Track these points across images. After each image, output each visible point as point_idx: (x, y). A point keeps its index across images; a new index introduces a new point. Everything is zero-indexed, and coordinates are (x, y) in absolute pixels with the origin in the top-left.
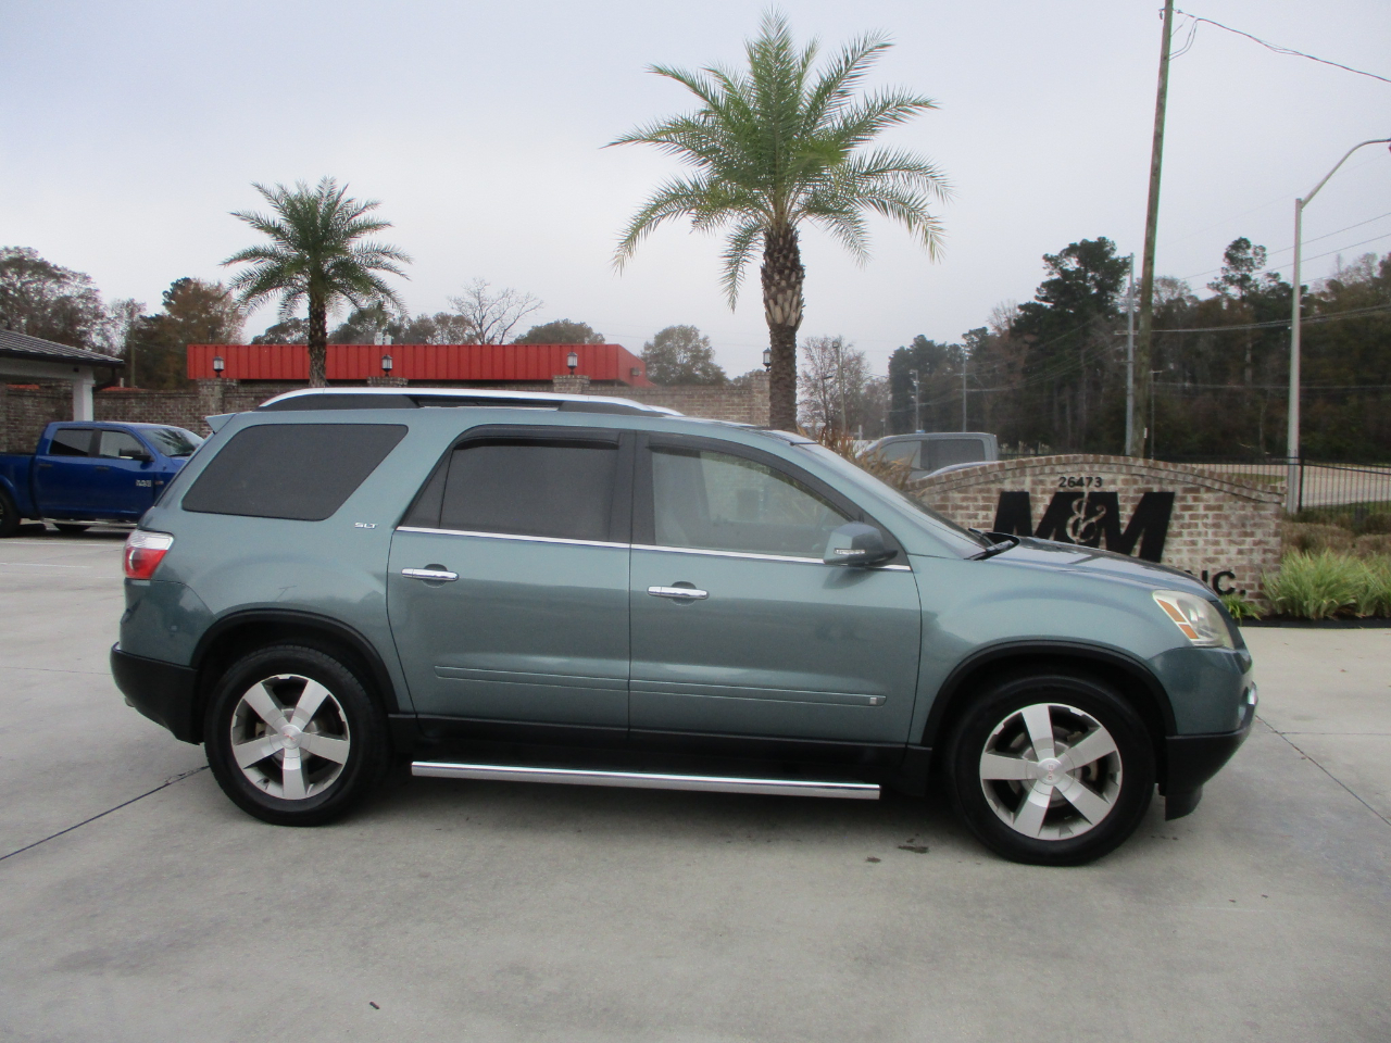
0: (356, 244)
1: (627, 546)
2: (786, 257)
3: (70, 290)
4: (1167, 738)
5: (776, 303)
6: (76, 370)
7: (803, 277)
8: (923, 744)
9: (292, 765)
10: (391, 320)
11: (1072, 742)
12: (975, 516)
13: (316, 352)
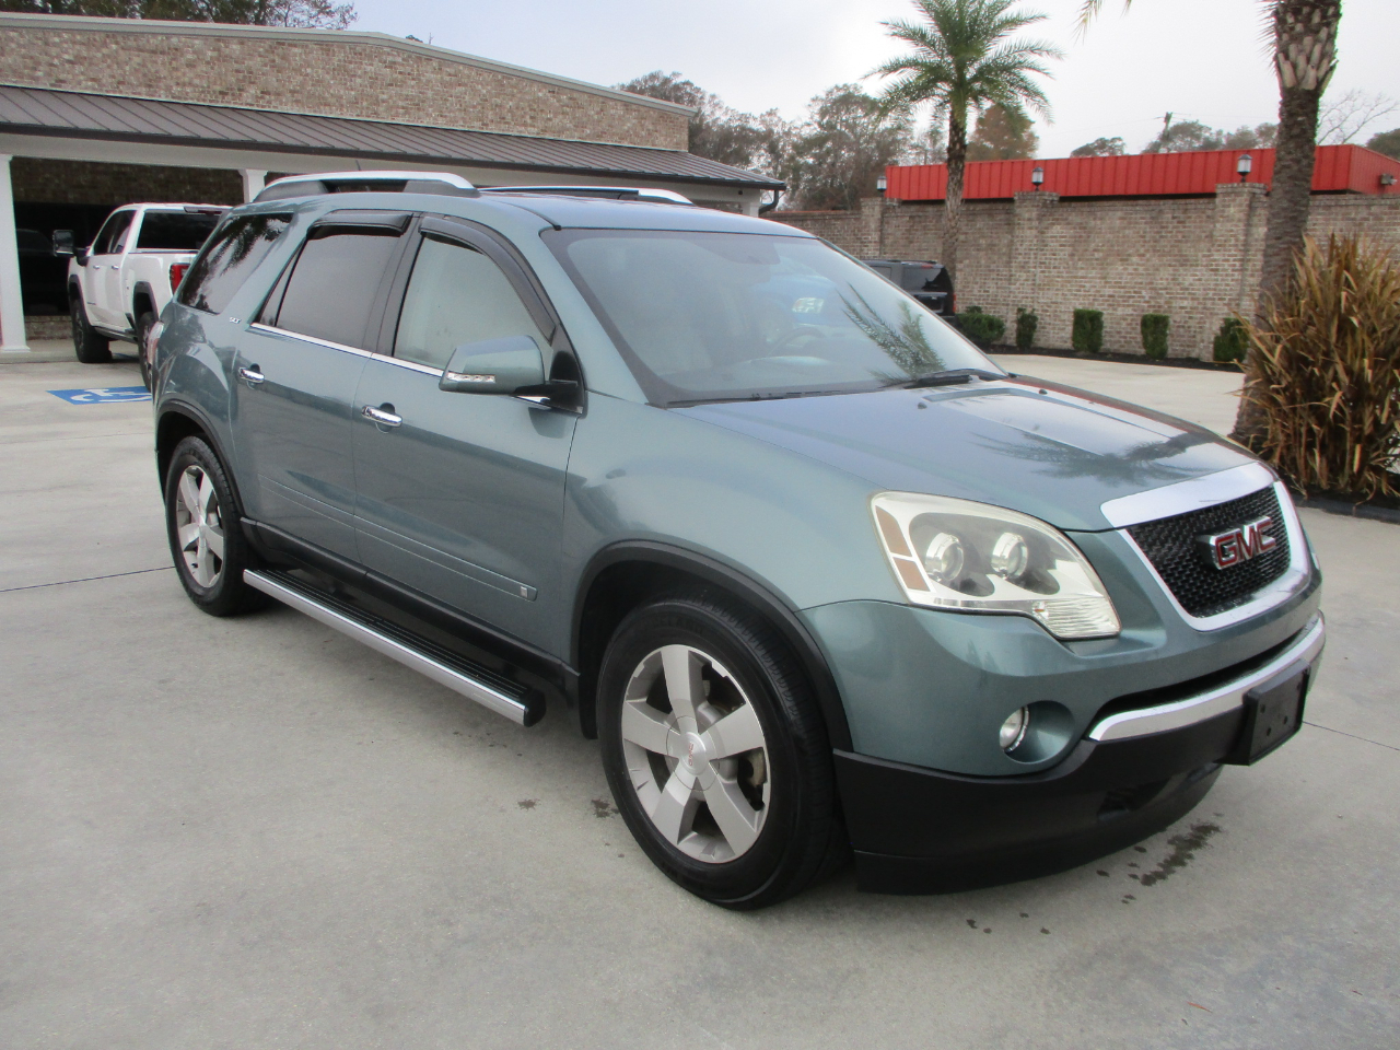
1: (369, 355)
4: (837, 752)
6: (740, 193)
8: (570, 663)
13: (953, 166)
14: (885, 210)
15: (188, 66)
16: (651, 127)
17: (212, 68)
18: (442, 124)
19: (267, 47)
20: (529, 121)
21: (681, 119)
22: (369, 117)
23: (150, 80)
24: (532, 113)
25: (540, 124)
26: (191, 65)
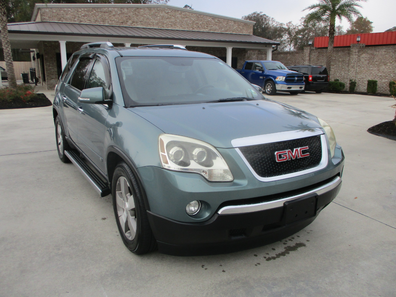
4: (147, 211)
6: (266, 46)
13: (331, 36)
14: (311, 50)
15: (113, 16)
16: (242, 28)
17: (120, 16)
18: (181, 29)
19: (134, 9)
20: (206, 27)
21: (251, 25)
22: (161, 28)
23: (104, 20)
24: (207, 25)
25: (209, 28)
26: (114, 15)
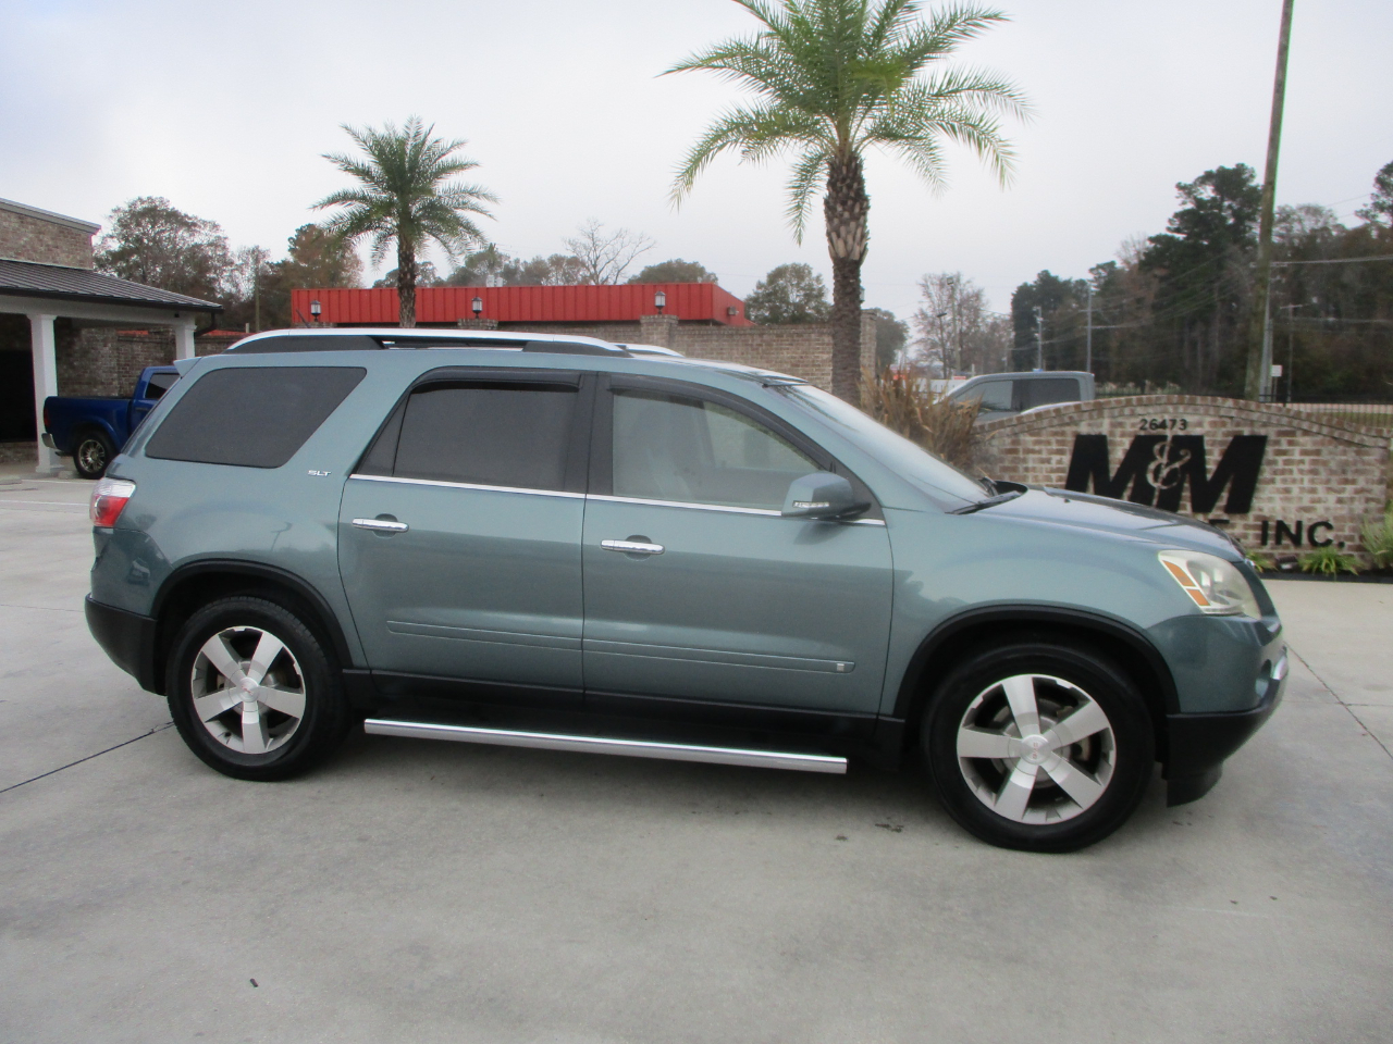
0: (442, 186)
1: (582, 496)
2: (850, 187)
3: (201, 238)
4: (1169, 716)
5: (839, 236)
6: (177, 316)
7: (868, 208)
8: (895, 715)
9: (250, 719)
10: (507, 262)
11: (1058, 716)
12: (1048, 461)
13: (406, 294)
16: (50, 243)
21: (84, 236)
